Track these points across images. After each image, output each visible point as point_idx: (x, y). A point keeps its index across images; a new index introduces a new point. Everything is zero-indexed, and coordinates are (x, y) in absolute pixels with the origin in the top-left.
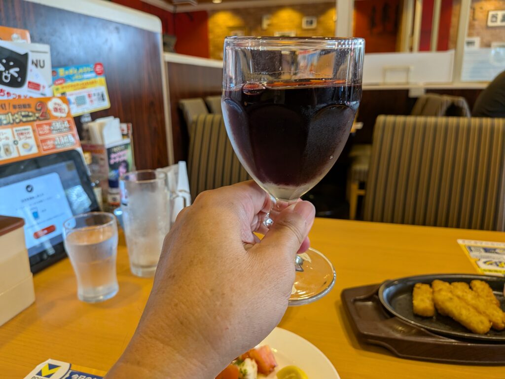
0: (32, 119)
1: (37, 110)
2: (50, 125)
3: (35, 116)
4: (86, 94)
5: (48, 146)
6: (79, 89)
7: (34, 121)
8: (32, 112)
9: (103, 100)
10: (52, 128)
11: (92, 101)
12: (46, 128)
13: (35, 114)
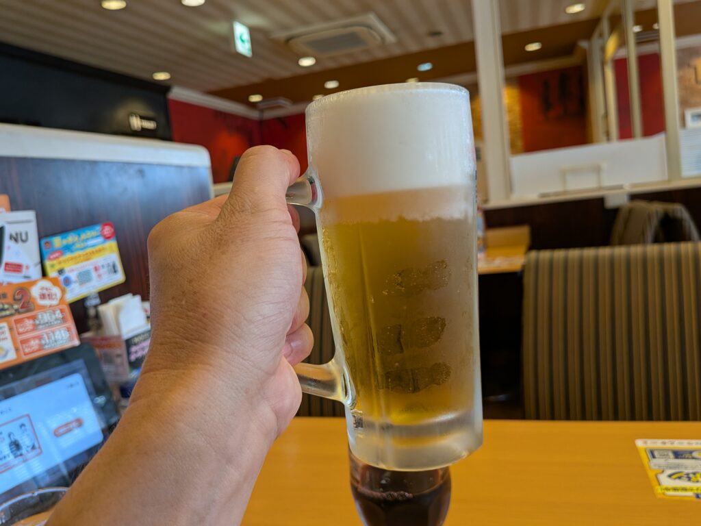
0: (8, 313)
1: (15, 300)
2: (34, 318)
3: (13, 308)
4: (91, 268)
5: (31, 347)
6: (82, 261)
7: (11, 315)
8: (8, 304)
9: (115, 271)
10: (37, 322)
11: (99, 276)
12: (29, 323)
13: (12, 306)
